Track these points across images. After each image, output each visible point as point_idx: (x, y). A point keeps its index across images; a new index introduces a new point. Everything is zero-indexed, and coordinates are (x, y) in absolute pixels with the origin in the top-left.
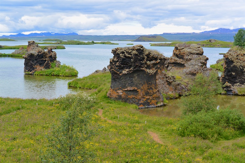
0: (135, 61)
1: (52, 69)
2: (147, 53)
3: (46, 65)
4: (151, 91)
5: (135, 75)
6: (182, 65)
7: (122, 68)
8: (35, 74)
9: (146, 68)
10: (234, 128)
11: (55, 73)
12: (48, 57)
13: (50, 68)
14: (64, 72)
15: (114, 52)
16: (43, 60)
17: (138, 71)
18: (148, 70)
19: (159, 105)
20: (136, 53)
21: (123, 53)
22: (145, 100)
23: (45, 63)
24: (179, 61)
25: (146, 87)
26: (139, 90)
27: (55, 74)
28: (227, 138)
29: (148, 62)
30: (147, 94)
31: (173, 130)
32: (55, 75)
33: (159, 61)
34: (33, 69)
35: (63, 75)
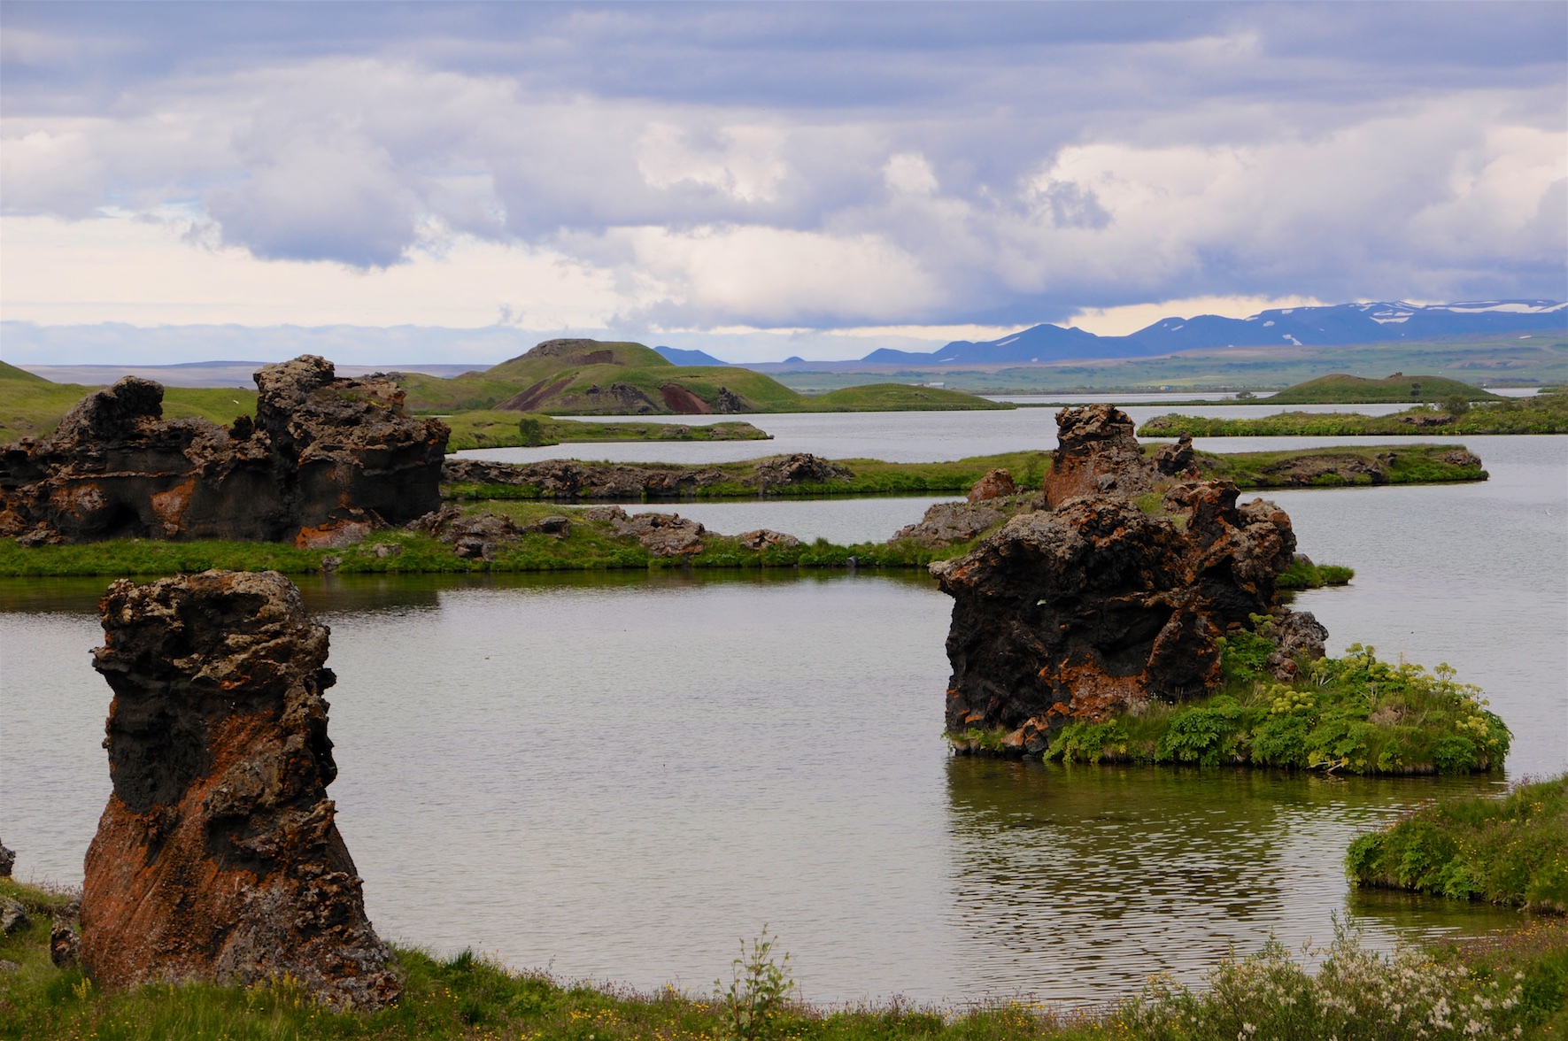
3: (1166, 661)
8: (1055, 747)
12: (1189, 577)
13: (1205, 695)
14: (1357, 728)
16: (1136, 607)
23: (1160, 637)
27: (1256, 755)
32: (1263, 766)
34: (1040, 699)
35: (1344, 762)
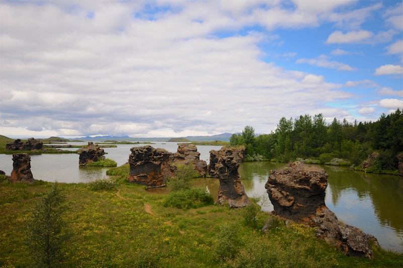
0: (145, 156)
1: (98, 162)
2: (154, 150)
3: (94, 159)
4: (157, 176)
5: (146, 165)
6: (183, 159)
7: (137, 161)
8: (86, 165)
9: (153, 161)
10: (201, 201)
11: (101, 164)
12: (96, 153)
14: (107, 163)
15: (132, 150)
16: (92, 155)
17: (147, 163)
18: (154, 162)
19: (162, 185)
20: (146, 150)
21: (137, 150)
22: (152, 182)
23: (94, 157)
24: (181, 155)
25: (153, 173)
26: (148, 176)
28: (195, 207)
29: (155, 157)
30: (154, 178)
31: (161, 203)
32: (101, 166)
33: (162, 156)
34: (86, 162)
35: (106, 166)
